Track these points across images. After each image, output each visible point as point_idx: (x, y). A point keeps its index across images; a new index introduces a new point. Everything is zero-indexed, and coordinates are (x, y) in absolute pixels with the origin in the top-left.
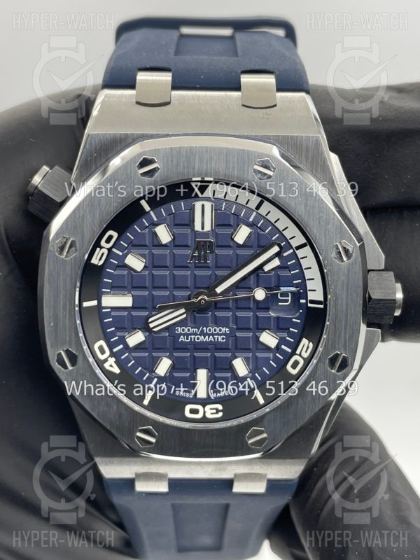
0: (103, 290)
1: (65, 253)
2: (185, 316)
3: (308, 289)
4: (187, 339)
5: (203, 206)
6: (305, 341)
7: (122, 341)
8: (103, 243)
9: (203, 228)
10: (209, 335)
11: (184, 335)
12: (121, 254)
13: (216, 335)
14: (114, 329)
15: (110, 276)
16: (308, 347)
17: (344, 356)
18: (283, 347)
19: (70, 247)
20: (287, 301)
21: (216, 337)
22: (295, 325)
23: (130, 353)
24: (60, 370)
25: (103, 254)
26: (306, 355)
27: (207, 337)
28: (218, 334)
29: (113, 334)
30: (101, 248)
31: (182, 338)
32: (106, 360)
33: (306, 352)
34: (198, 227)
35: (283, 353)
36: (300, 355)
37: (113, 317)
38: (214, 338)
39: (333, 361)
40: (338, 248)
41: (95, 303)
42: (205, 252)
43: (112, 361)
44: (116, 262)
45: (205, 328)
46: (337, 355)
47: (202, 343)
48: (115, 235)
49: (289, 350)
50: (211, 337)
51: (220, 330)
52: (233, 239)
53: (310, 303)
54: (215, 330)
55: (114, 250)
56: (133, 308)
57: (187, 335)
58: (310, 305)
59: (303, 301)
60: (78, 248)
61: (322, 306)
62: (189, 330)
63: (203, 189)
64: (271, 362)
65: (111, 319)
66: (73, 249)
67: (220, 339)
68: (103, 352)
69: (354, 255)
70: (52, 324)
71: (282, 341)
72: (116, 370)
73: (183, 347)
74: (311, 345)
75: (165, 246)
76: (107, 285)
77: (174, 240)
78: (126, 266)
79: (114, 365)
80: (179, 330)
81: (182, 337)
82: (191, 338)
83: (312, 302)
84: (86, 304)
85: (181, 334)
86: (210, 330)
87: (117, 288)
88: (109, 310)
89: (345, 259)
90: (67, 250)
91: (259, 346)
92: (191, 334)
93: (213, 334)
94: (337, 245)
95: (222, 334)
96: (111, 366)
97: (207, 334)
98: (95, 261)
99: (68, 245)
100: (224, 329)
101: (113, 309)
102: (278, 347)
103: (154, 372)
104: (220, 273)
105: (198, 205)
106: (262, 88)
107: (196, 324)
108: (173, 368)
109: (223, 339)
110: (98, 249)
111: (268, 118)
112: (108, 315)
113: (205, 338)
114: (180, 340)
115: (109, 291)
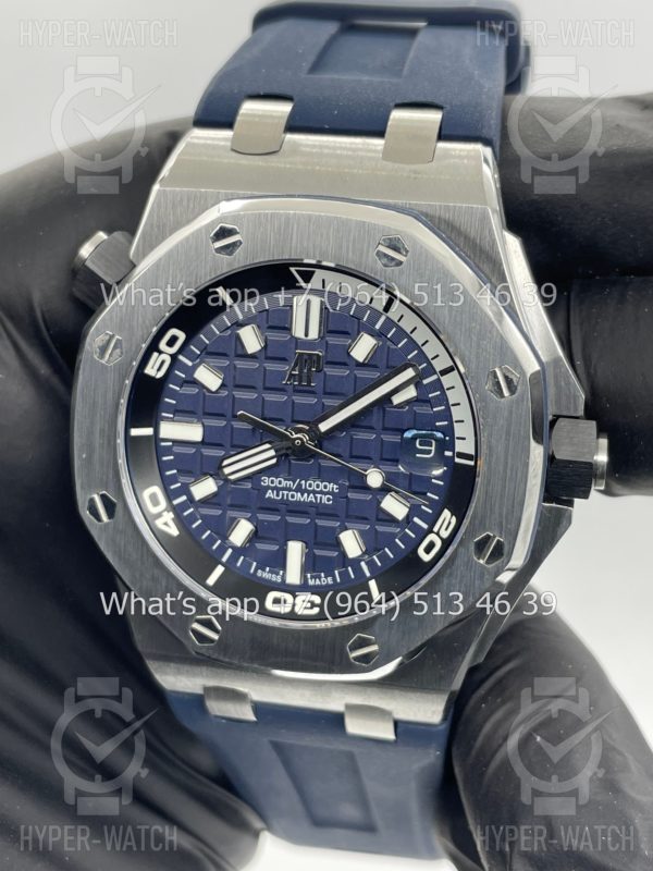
0: (164, 414)
1: (107, 356)
2: (274, 461)
3: (456, 435)
4: (278, 495)
5: (309, 302)
6: (446, 513)
7: (185, 490)
8: (163, 345)
9: (306, 335)
10: (309, 493)
11: (273, 489)
12: (190, 364)
13: (318, 493)
14: (175, 471)
15: (173, 395)
16: (450, 523)
17: (498, 541)
18: (416, 520)
19: (115, 348)
20: (429, 452)
21: (319, 496)
22: (434, 489)
23: (196, 508)
24: (91, 523)
25: (163, 362)
26: (445, 534)
27: (306, 495)
28: (321, 492)
29: (174, 479)
30: (160, 352)
31: (269, 494)
32: (159, 515)
33: (446, 529)
34: (298, 332)
35: (415, 528)
36: (438, 534)
37: (175, 455)
38: (316, 498)
39: (481, 546)
40: (495, 376)
41: (148, 431)
42: (309, 370)
43: (168, 516)
44: (184, 376)
45: (303, 482)
46: (488, 537)
47: (299, 503)
48: (182, 336)
49: (425, 526)
50: (312, 495)
51: (325, 487)
52: (349, 354)
53: (458, 457)
54: (318, 486)
55: (181, 357)
56: (203, 443)
57: (278, 489)
58: (457, 460)
59: (448, 454)
60: (124, 350)
61: (472, 463)
62: (280, 482)
63: (307, 277)
64: (397, 540)
65: (172, 457)
66: (118, 351)
67: (325, 499)
68: (155, 502)
69: (519, 388)
70: (84, 456)
71: (414, 510)
72: (174, 531)
73: (271, 507)
74: (454, 520)
75: (253, 357)
76: (170, 409)
77: (265, 348)
78: (195, 383)
79: (172, 524)
80: (266, 481)
81: (270, 491)
82: (283, 495)
83: (461, 455)
84: (135, 432)
85: (268, 488)
86: (310, 485)
87: (183, 413)
88: (170, 444)
89: (506, 392)
90: (109, 351)
91: (381, 516)
92: (283, 489)
93: (314, 492)
94: (495, 373)
95: (328, 493)
96: (166, 524)
97: (306, 491)
98: (150, 370)
99: (112, 345)
100: (331, 486)
101: (176, 442)
102: (408, 518)
103: (227, 538)
104: (330, 402)
105: (299, 302)
106: (414, 133)
107: (291, 476)
108: (255, 537)
109: (329, 500)
110: (155, 354)
111: (415, 178)
112: (168, 451)
113: (302, 495)
114: (267, 496)
115: (171, 416)
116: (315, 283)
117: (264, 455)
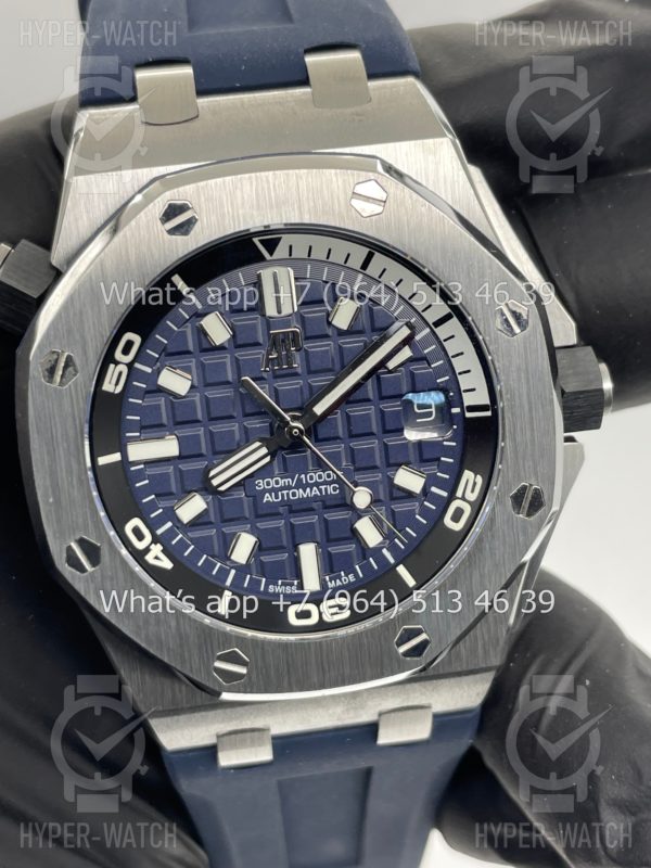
0: (128, 434)
1: (58, 378)
2: (268, 459)
3: (462, 389)
4: (277, 497)
5: (275, 275)
6: (468, 475)
7: (170, 514)
8: (118, 355)
9: (279, 312)
10: (311, 486)
11: (270, 491)
12: (149, 370)
13: (322, 484)
14: (153, 496)
15: (136, 409)
16: (475, 484)
17: (536, 489)
18: (434, 489)
19: (65, 368)
20: (430, 414)
21: (323, 487)
22: (448, 451)
23: (185, 533)
24: (73, 576)
25: (120, 374)
26: (472, 497)
27: (308, 490)
28: (325, 483)
29: (153, 506)
30: (117, 363)
31: (267, 498)
32: (147, 550)
33: (473, 491)
34: (271, 310)
35: (435, 499)
36: (463, 498)
37: (149, 477)
38: (320, 491)
39: (518, 499)
40: (503, 314)
41: (116, 457)
42: (288, 351)
43: (157, 549)
44: (144, 386)
45: (303, 476)
46: (524, 488)
47: (301, 500)
48: (137, 339)
49: (445, 494)
50: (315, 488)
51: (329, 476)
52: (329, 323)
53: (469, 411)
54: (320, 477)
55: (137, 365)
56: (180, 457)
57: (275, 491)
58: (468, 415)
59: (456, 410)
60: (79, 368)
61: (489, 413)
62: (277, 483)
63: (271, 245)
64: (417, 517)
65: (147, 482)
66: (71, 369)
67: (330, 489)
68: (140, 537)
69: (530, 321)
70: (51, 500)
71: (431, 481)
72: (167, 564)
73: (272, 512)
74: (479, 479)
75: (221, 348)
76: (132, 426)
77: (234, 336)
78: (161, 390)
79: (162, 556)
80: (261, 484)
81: (267, 495)
82: (283, 495)
83: (472, 409)
84: (102, 461)
85: (264, 491)
86: (311, 478)
87: (151, 428)
88: (142, 466)
89: (517, 329)
90: (60, 373)
91: (397, 494)
93: (317, 484)
94: (501, 310)
95: (333, 482)
96: (157, 558)
97: (308, 485)
98: (108, 386)
99: (62, 364)
101: (148, 463)
102: (425, 491)
103: (229, 558)
104: (319, 381)
105: (266, 275)
106: (341, 75)
107: (286, 471)
108: (259, 549)
109: (335, 489)
110: (112, 366)
111: (360, 121)
112: (140, 475)
113: (305, 491)
114: (265, 501)
115: (138, 434)
116: (281, 252)
117: (255, 455)
